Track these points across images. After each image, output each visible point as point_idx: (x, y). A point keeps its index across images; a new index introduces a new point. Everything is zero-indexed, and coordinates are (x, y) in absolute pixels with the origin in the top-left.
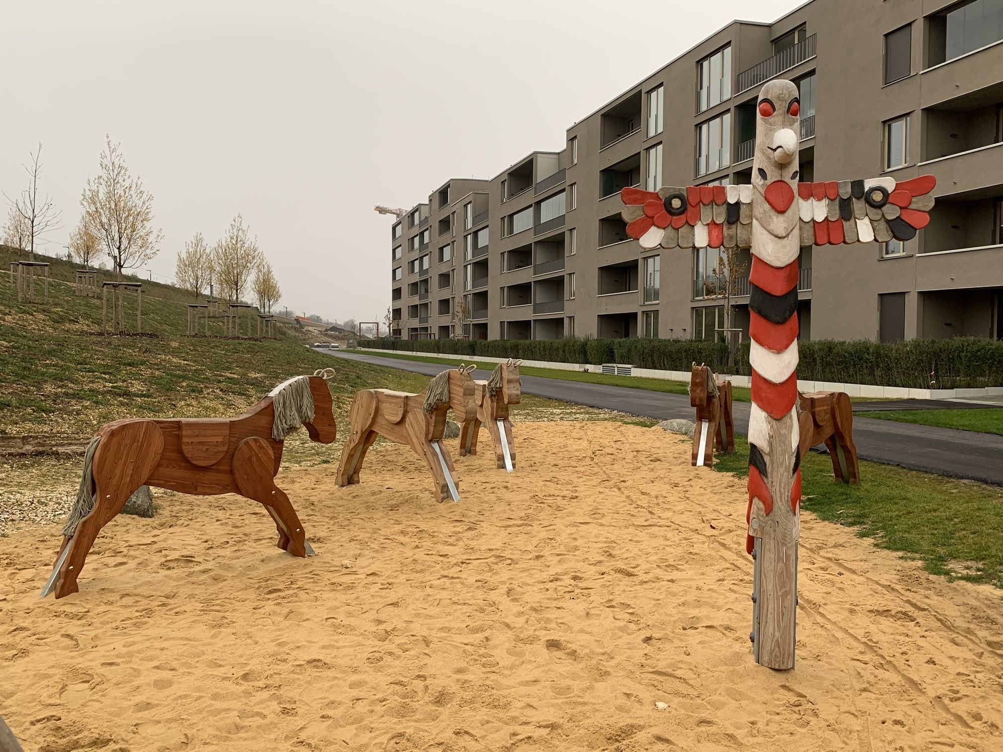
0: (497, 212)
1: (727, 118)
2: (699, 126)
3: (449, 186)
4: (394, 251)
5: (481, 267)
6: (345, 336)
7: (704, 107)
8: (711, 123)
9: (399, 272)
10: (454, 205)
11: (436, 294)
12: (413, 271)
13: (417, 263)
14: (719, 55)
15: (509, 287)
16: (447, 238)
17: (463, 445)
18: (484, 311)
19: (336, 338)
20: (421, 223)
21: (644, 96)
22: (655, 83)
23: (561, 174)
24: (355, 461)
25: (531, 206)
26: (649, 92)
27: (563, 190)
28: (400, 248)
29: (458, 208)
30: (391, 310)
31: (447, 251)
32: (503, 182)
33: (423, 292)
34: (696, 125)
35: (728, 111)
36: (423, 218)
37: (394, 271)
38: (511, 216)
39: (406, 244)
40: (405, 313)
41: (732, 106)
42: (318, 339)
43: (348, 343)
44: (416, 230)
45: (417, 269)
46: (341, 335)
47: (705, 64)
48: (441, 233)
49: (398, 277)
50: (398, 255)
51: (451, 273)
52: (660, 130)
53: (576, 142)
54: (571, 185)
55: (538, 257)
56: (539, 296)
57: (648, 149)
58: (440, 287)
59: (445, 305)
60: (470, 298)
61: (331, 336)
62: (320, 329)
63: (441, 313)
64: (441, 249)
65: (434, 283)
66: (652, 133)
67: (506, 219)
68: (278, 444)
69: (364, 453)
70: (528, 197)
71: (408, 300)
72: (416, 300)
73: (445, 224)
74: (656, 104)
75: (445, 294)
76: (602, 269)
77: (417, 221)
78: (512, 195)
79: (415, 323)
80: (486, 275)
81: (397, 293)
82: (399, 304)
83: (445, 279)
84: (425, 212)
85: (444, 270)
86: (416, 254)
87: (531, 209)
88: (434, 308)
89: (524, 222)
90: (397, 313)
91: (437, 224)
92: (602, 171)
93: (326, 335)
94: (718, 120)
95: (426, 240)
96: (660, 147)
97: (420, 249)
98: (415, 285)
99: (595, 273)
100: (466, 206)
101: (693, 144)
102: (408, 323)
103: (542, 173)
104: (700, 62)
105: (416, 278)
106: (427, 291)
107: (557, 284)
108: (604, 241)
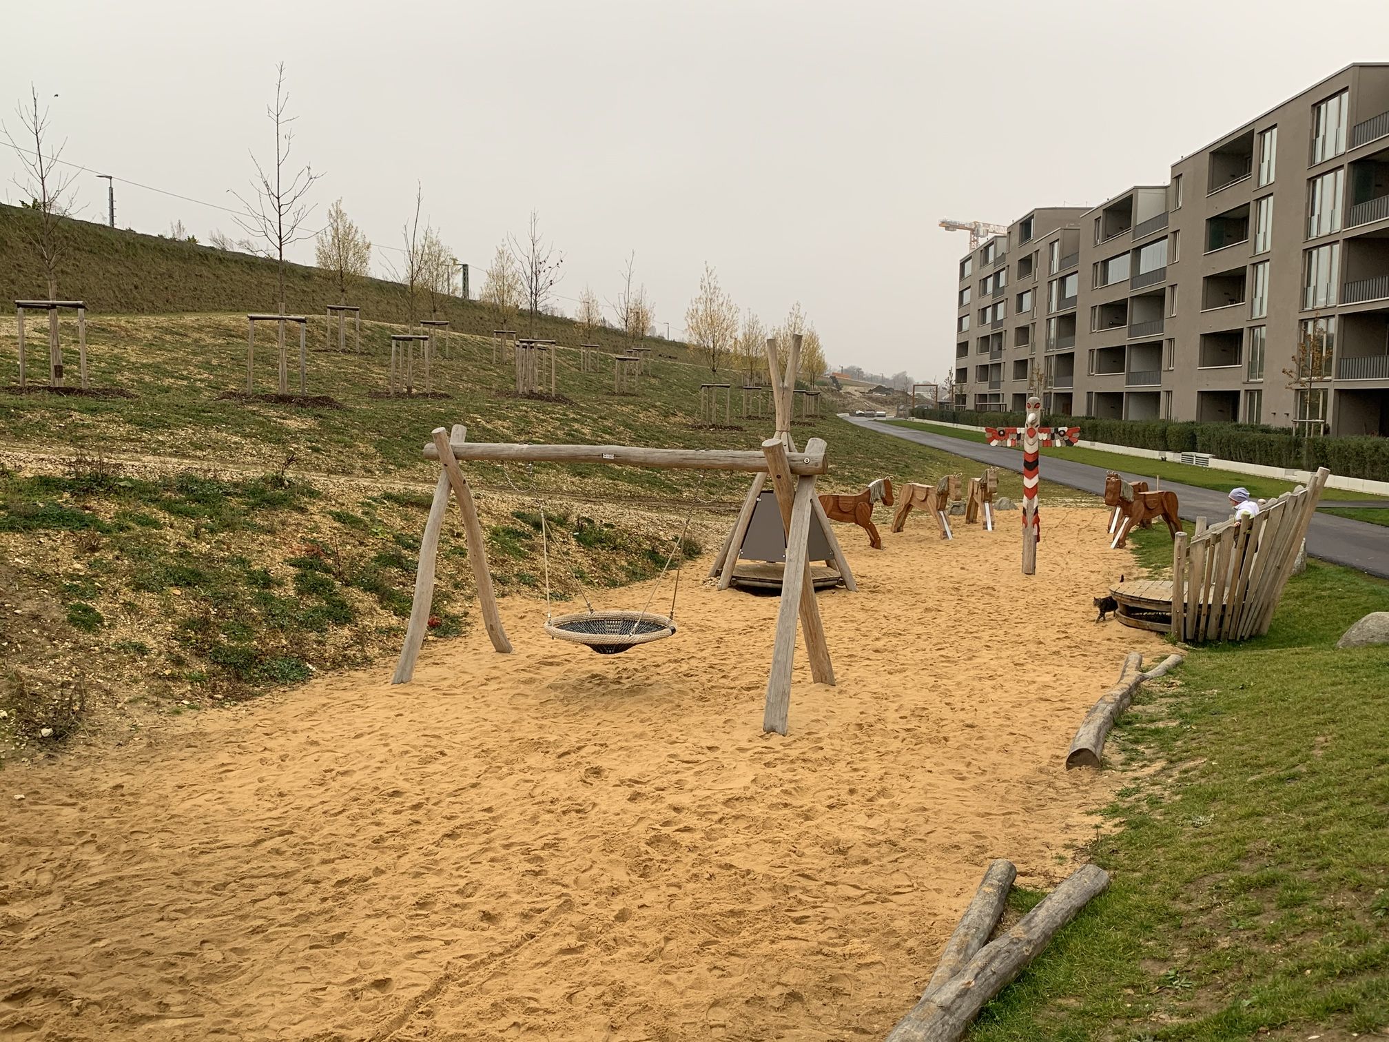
0: (1090, 255)
1: (1341, 173)
2: (1312, 181)
3: (1032, 217)
4: (961, 293)
5: (1068, 321)
6: (894, 399)
7: (1318, 160)
8: (1325, 177)
9: (966, 321)
10: (1038, 242)
11: (1012, 353)
12: (984, 321)
13: (989, 311)
14: (1336, 99)
15: (1100, 350)
16: (1028, 282)
17: (968, 518)
18: (1069, 378)
19: (884, 403)
20: (997, 261)
21: (1256, 138)
22: (1269, 122)
23: (1162, 219)
24: (901, 520)
25: (1128, 252)
26: (1262, 133)
27: (1166, 237)
28: (969, 290)
29: (1043, 246)
30: (954, 372)
31: (1027, 298)
32: (1097, 220)
33: (996, 348)
34: (1309, 180)
35: (1342, 167)
36: (999, 255)
37: (960, 320)
38: (1105, 263)
39: (976, 286)
40: (972, 374)
41: (1345, 161)
42: (861, 406)
43: (898, 410)
44: (989, 270)
45: (989, 319)
46: (889, 398)
47: (1323, 106)
48: (1020, 277)
49: (965, 326)
50: (967, 299)
51: (1031, 327)
52: (1272, 180)
53: (1181, 180)
54: (1175, 233)
55: (1136, 315)
56: (1134, 363)
57: (1259, 200)
58: (1017, 344)
59: (1021, 366)
60: (1054, 360)
61: (876, 400)
62: (862, 389)
63: (1016, 377)
64: (1020, 296)
65: (1010, 338)
66: (1264, 182)
67: (1099, 265)
68: (871, 505)
69: (906, 516)
70: (1125, 241)
71: (977, 358)
72: (986, 359)
73: (1026, 264)
74: (1269, 147)
75: (1023, 353)
76: (1205, 337)
77: (991, 258)
78: (1107, 236)
79: (984, 388)
80: (1072, 332)
81: (963, 348)
82: (964, 363)
83: (1023, 334)
84: (1002, 246)
85: (1023, 323)
86: (988, 300)
87: (1129, 255)
88: (1009, 370)
89: (1119, 270)
90: (962, 373)
91: (1016, 264)
92: (1210, 220)
93: (870, 398)
94: (1332, 175)
95: (1002, 283)
96: (1271, 198)
97: (994, 295)
98: (986, 338)
99: (1196, 341)
100: (1052, 244)
101: (1305, 201)
102: (974, 387)
103: (1143, 212)
104: (1316, 106)
105: (987, 331)
106: (1000, 348)
107: (1155, 348)
108: (1208, 304)
